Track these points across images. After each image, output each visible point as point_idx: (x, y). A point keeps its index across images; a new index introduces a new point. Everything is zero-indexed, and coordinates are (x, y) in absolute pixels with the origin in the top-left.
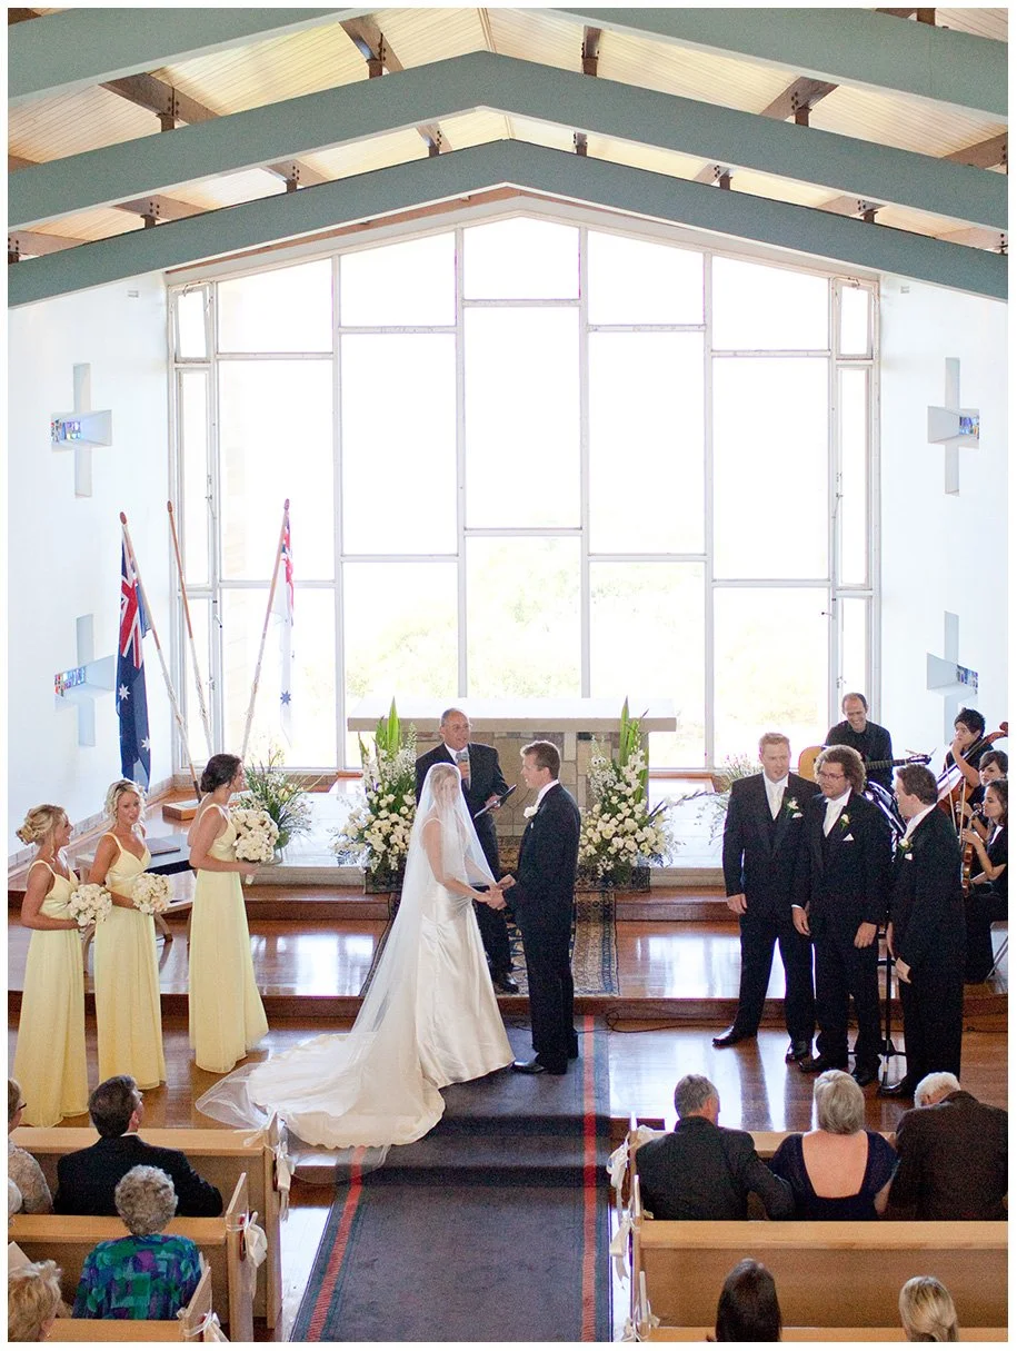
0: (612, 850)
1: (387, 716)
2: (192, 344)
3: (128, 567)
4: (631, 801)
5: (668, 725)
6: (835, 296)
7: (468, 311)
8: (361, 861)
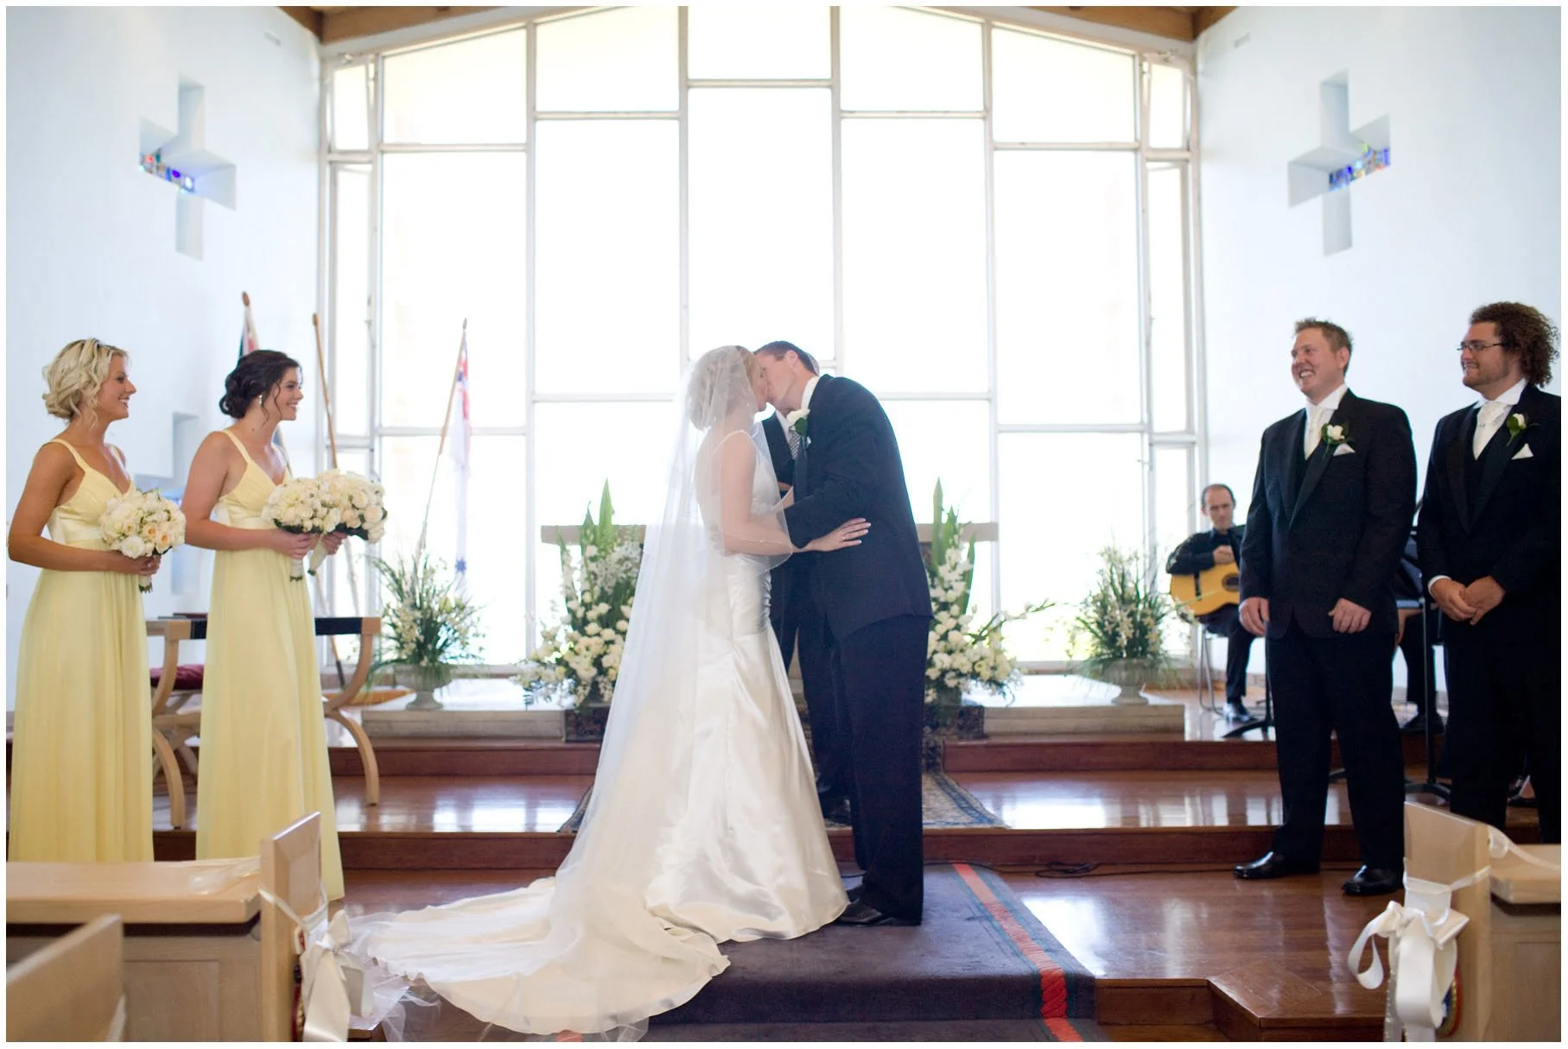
2: (350, 131)
6: (1142, 75)
7: (694, 93)
8: (560, 699)
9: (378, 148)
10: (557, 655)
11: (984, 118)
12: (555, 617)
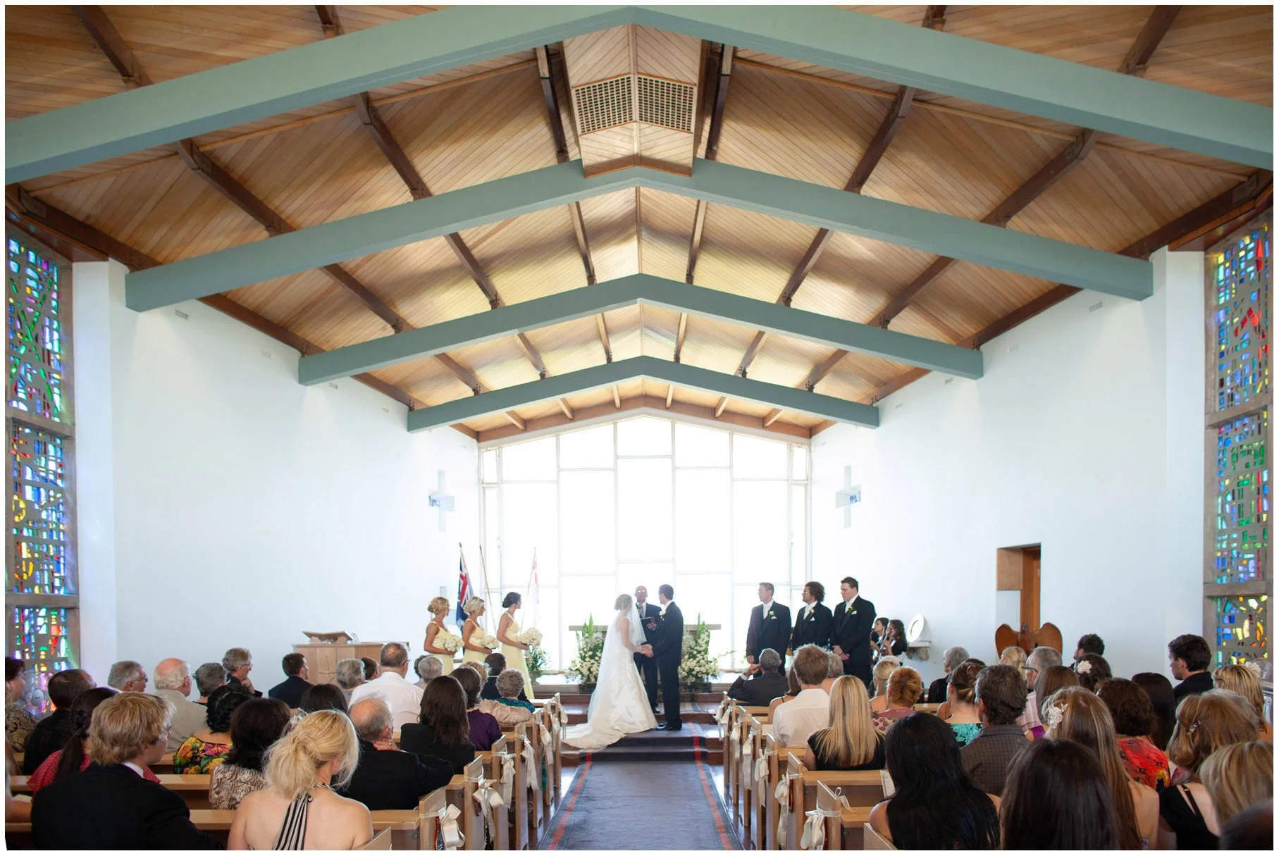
0: (694, 673)
1: (588, 624)
2: (490, 475)
3: (463, 566)
4: (703, 653)
5: (718, 627)
6: (791, 451)
7: (619, 460)
8: (577, 681)
9: (501, 481)
10: (576, 668)
11: (730, 469)
12: (576, 655)
